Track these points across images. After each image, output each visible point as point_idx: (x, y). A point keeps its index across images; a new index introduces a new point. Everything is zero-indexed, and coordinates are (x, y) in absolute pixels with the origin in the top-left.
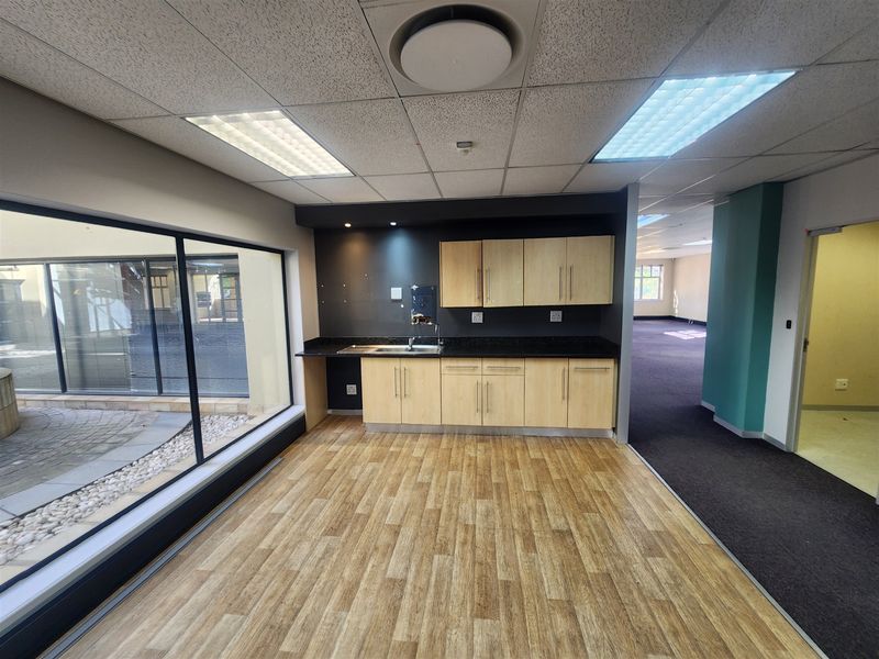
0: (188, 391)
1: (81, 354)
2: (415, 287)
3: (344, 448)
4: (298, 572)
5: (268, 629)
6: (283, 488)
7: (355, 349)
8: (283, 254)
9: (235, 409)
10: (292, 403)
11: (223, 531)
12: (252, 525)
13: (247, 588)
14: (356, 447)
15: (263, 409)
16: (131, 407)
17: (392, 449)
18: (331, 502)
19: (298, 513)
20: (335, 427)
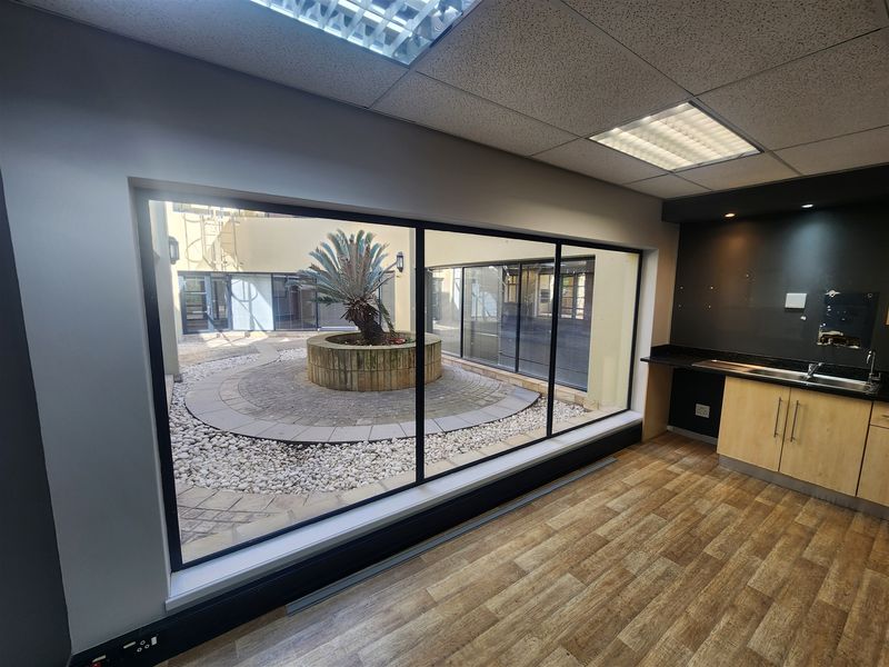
0: (547, 378)
1: (473, 331)
2: (832, 293)
3: (687, 473)
4: (635, 577)
5: (604, 611)
6: (617, 488)
7: (716, 365)
8: (642, 255)
9: (572, 399)
10: (629, 408)
11: (564, 502)
12: (587, 509)
13: (586, 562)
14: (703, 479)
15: (598, 406)
16: (498, 377)
17: (758, 499)
18: (670, 525)
19: (634, 520)
20: (676, 446)
